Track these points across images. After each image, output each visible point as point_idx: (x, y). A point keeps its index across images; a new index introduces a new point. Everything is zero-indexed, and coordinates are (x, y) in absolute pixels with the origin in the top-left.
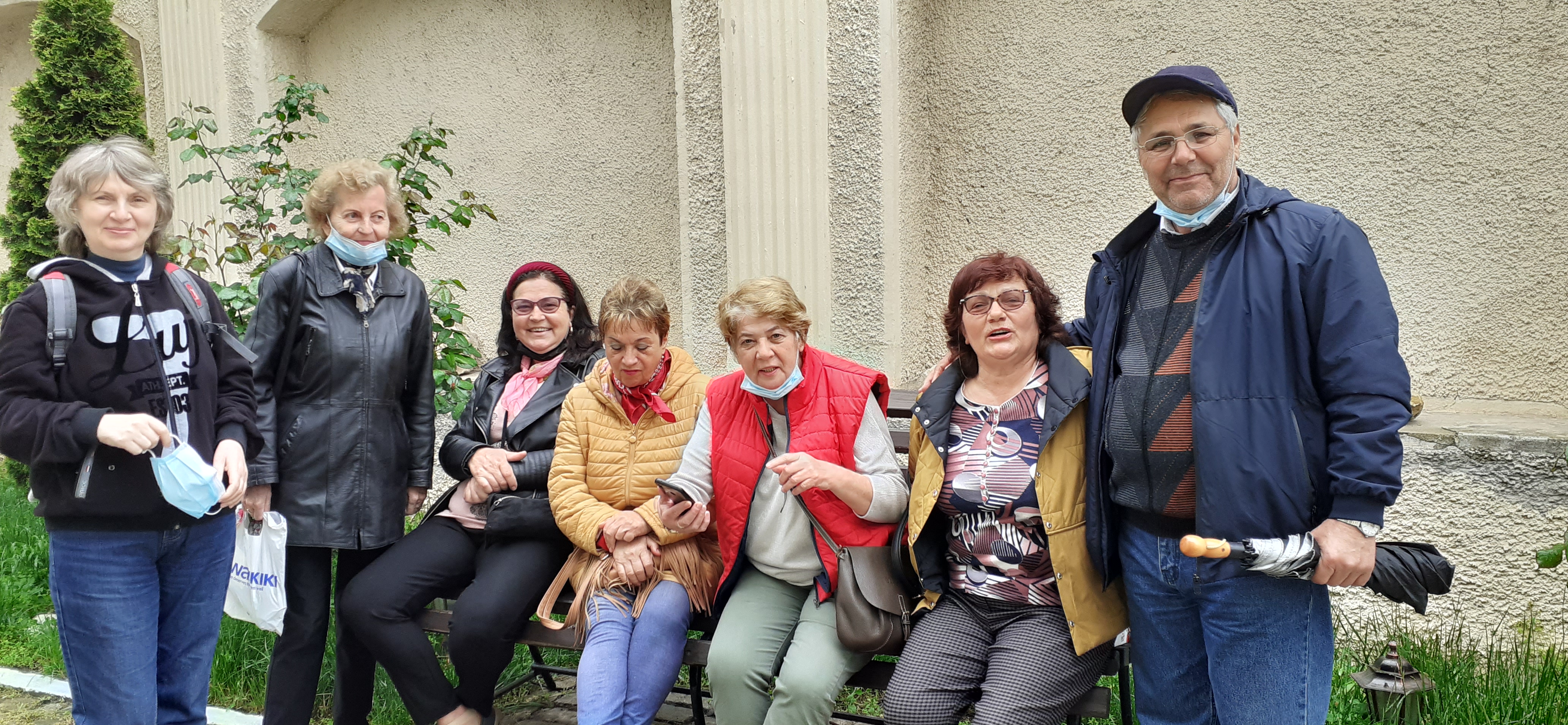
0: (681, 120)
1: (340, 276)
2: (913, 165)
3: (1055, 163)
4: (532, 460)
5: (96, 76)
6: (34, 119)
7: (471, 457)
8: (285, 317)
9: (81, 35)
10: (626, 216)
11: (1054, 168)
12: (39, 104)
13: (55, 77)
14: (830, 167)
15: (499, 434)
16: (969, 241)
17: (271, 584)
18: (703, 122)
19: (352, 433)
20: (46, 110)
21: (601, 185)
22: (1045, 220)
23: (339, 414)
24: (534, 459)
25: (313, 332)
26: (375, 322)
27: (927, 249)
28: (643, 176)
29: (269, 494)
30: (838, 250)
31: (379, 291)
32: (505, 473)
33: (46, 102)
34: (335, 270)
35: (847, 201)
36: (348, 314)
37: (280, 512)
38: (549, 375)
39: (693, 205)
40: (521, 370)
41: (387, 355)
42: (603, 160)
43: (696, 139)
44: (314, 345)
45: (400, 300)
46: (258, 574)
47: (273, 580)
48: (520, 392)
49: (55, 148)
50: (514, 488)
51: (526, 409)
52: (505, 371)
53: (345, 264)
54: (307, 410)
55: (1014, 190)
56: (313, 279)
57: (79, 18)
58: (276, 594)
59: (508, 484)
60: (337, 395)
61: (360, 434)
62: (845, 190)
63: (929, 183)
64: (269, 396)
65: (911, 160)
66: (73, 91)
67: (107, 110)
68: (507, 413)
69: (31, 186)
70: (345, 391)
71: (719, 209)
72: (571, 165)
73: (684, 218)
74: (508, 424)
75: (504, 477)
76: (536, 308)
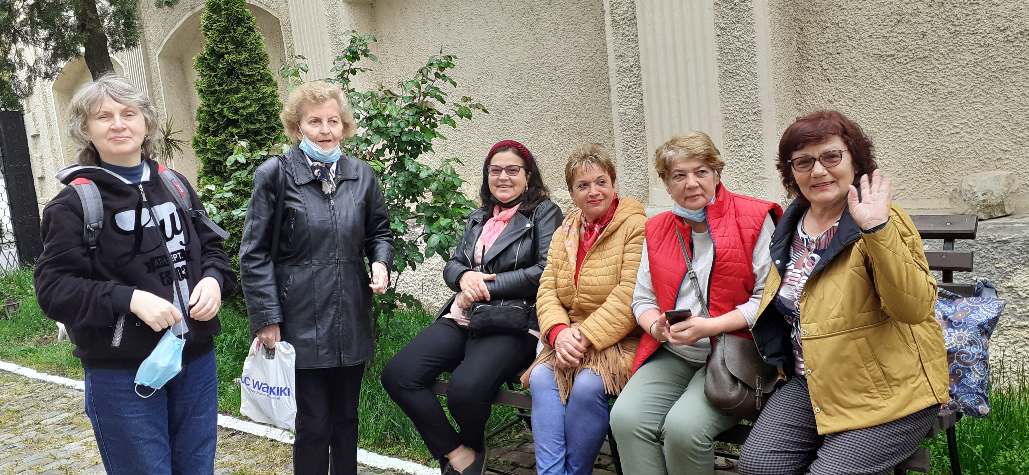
0: (609, 30)
1: (310, 169)
2: (782, 43)
3: (896, 30)
4: (499, 279)
5: (239, 45)
6: (206, 75)
7: (460, 278)
8: (274, 203)
9: (228, 20)
10: (578, 102)
11: (895, 34)
12: (209, 66)
13: (215, 48)
14: (717, 51)
15: (479, 260)
16: (831, 95)
17: (285, 395)
18: (624, 29)
19: (330, 283)
20: (213, 69)
21: (560, 82)
22: (889, 75)
23: (319, 271)
24: (501, 278)
25: (294, 212)
26: (339, 200)
27: (797, 104)
28: (587, 72)
29: (278, 330)
30: (727, 112)
31: (339, 177)
32: (482, 289)
33: (211, 65)
34: (305, 165)
35: (732, 75)
36: (318, 196)
37: (288, 341)
38: (511, 219)
39: (620, 89)
40: (493, 216)
41: (350, 224)
42: (561, 64)
43: (620, 41)
44: (296, 219)
45: (355, 183)
46: (275, 387)
47: (286, 391)
48: (492, 231)
49: (220, 92)
50: (489, 299)
51: (496, 243)
52: (484, 216)
53: (313, 160)
54: (296, 269)
55: (864, 54)
56: (291, 173)
57: (227, 10)
58: (289, 402)
59: (484, 297)
60: (316, 257)
61: (336, 283)
62: (729, 67)
63: (796, 54)
64: (268, 260)
65: (780, 39)
66: (226, 56)
67: (247, 65)
68: (484, 246)
69: (207, 117)
70: (321, 253)
71: (638, 90)
72: (540, 70)
73: (614, 99)
74: (485, 254)
75: (482, 292)
76: (504, 171)
